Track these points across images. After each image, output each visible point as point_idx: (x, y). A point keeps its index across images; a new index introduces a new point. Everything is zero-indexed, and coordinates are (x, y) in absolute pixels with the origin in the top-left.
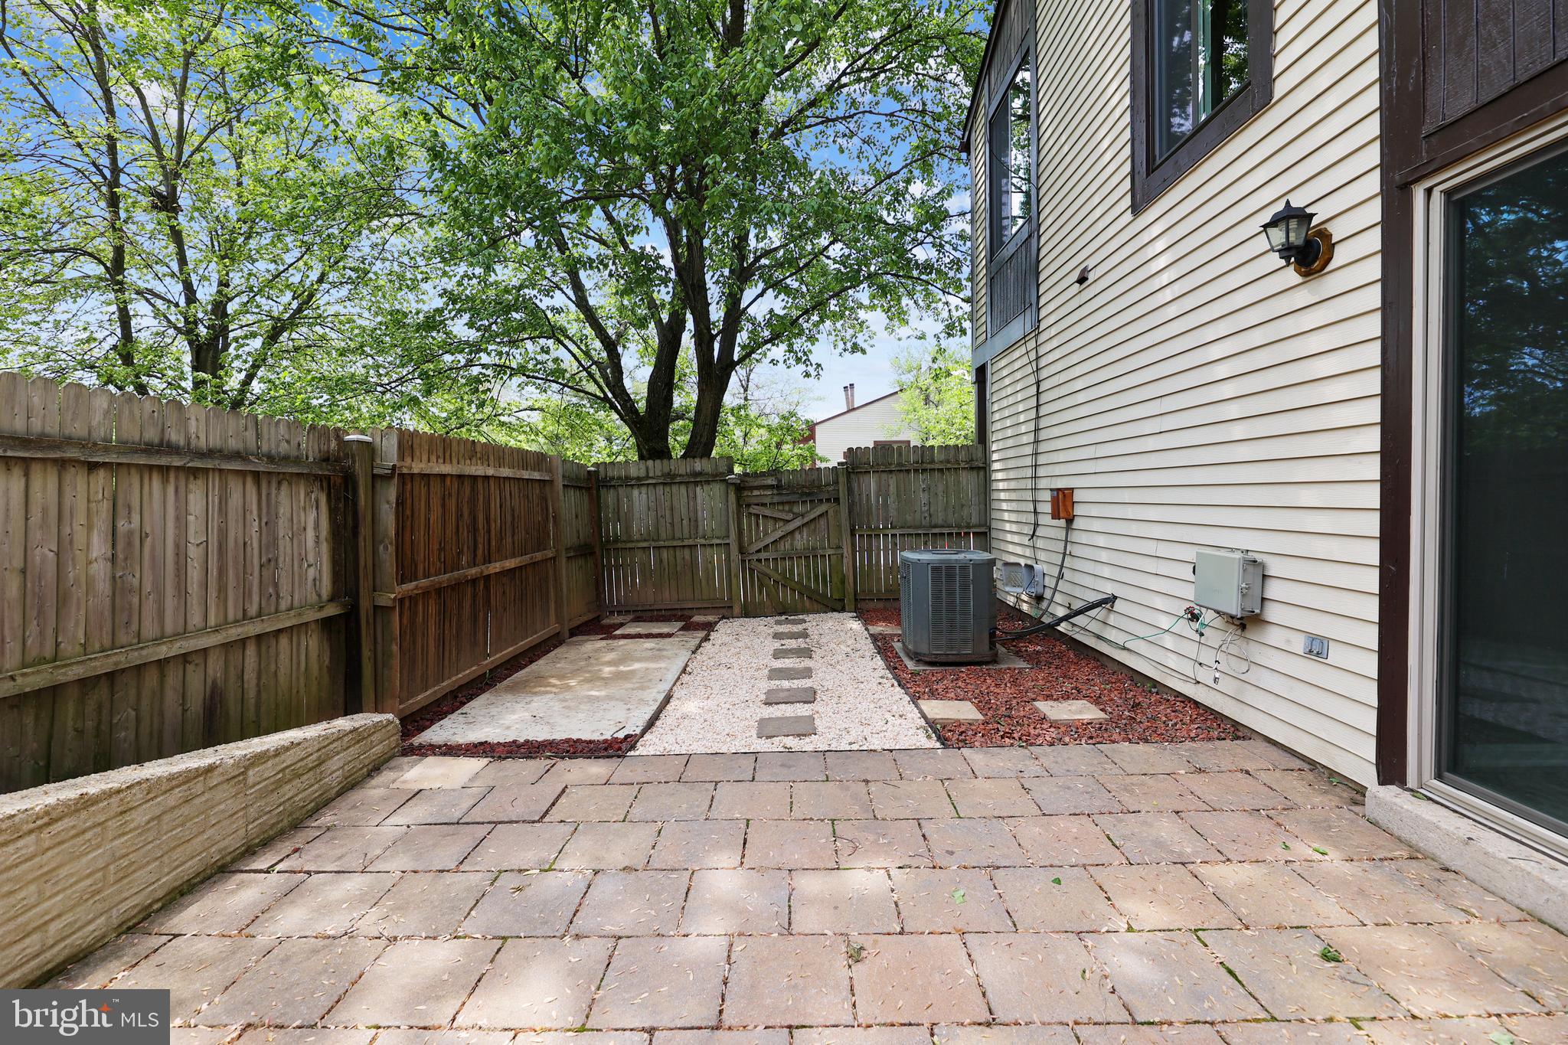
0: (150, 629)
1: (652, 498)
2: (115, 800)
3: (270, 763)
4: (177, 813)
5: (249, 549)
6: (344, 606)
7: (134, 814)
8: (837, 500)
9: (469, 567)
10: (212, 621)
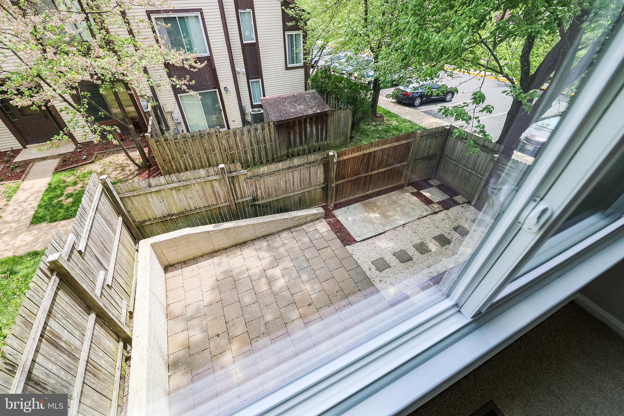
0: (290, 191)
4: (283, 222)
6: (326, 185)
9: (364, 173)
10: (299, 190)
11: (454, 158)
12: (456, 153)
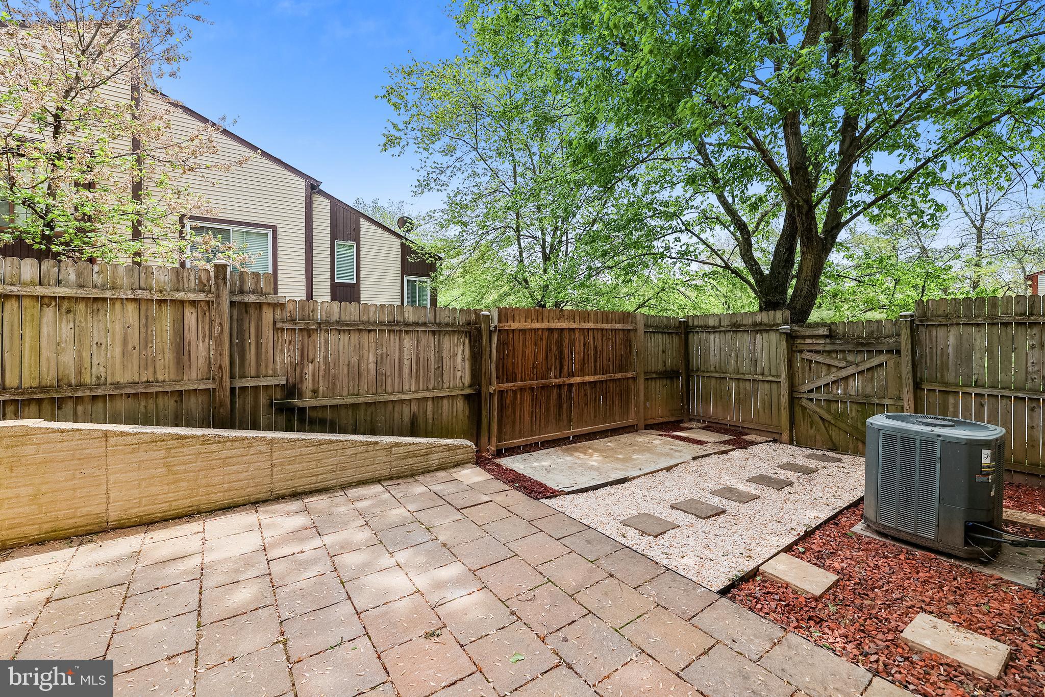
0: (389, 389)
1: (723, 342)
2: (341, 443)
3: (402, 448)
4: (362, 455)
5: (429, 362)
6: (475, 390)
7: (347, 450)
8: (898, 352)
9: (556, 377)
10: (413, 389)
11: (712, 368)
12: (712, 358)
